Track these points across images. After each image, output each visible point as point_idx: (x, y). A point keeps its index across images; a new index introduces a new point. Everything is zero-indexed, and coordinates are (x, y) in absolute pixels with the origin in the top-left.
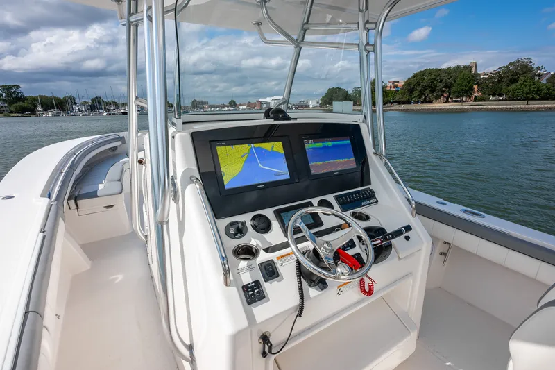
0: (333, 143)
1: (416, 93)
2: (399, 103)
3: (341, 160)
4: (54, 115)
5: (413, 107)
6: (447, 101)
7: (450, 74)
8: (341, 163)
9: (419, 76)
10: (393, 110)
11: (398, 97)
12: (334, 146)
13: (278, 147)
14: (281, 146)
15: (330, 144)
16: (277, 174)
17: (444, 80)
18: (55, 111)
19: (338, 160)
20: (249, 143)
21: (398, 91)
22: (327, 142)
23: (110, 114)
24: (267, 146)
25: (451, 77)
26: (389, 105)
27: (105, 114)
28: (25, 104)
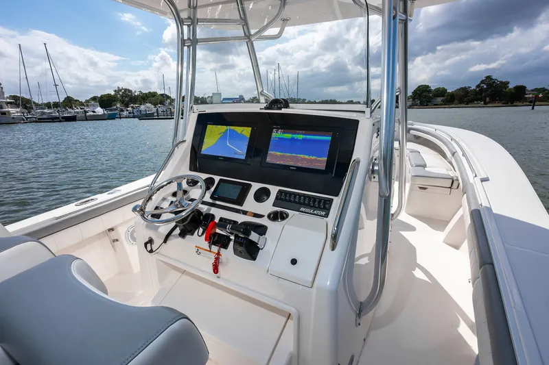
0: (304, 136)
3: (307, 157)
8: (304, 159)
12: (304, 140)
13: (246, 131)
14: (250, 132)
15: (300, 137)
16: (236, 153)
19: (302, 156)
20: (227, 125)
22: (298, 134)
24: (238, 129)
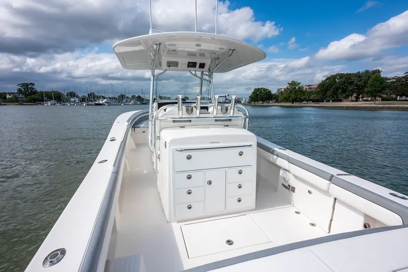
1: (329, 93)
2: (313, 101)
4: (52, 105)
5: (325, 104)
6: (357, 101)
7: (360, 77)
9: (331, 79)
10: (309, 106)
11: (312, 97)
17: (355, 82)
18: (53, 101)
21: (312, 92)
23: (88, 105)
25: (361, 80)
26: (305, 102)
27: (84, 105)
28: (36, 96)
